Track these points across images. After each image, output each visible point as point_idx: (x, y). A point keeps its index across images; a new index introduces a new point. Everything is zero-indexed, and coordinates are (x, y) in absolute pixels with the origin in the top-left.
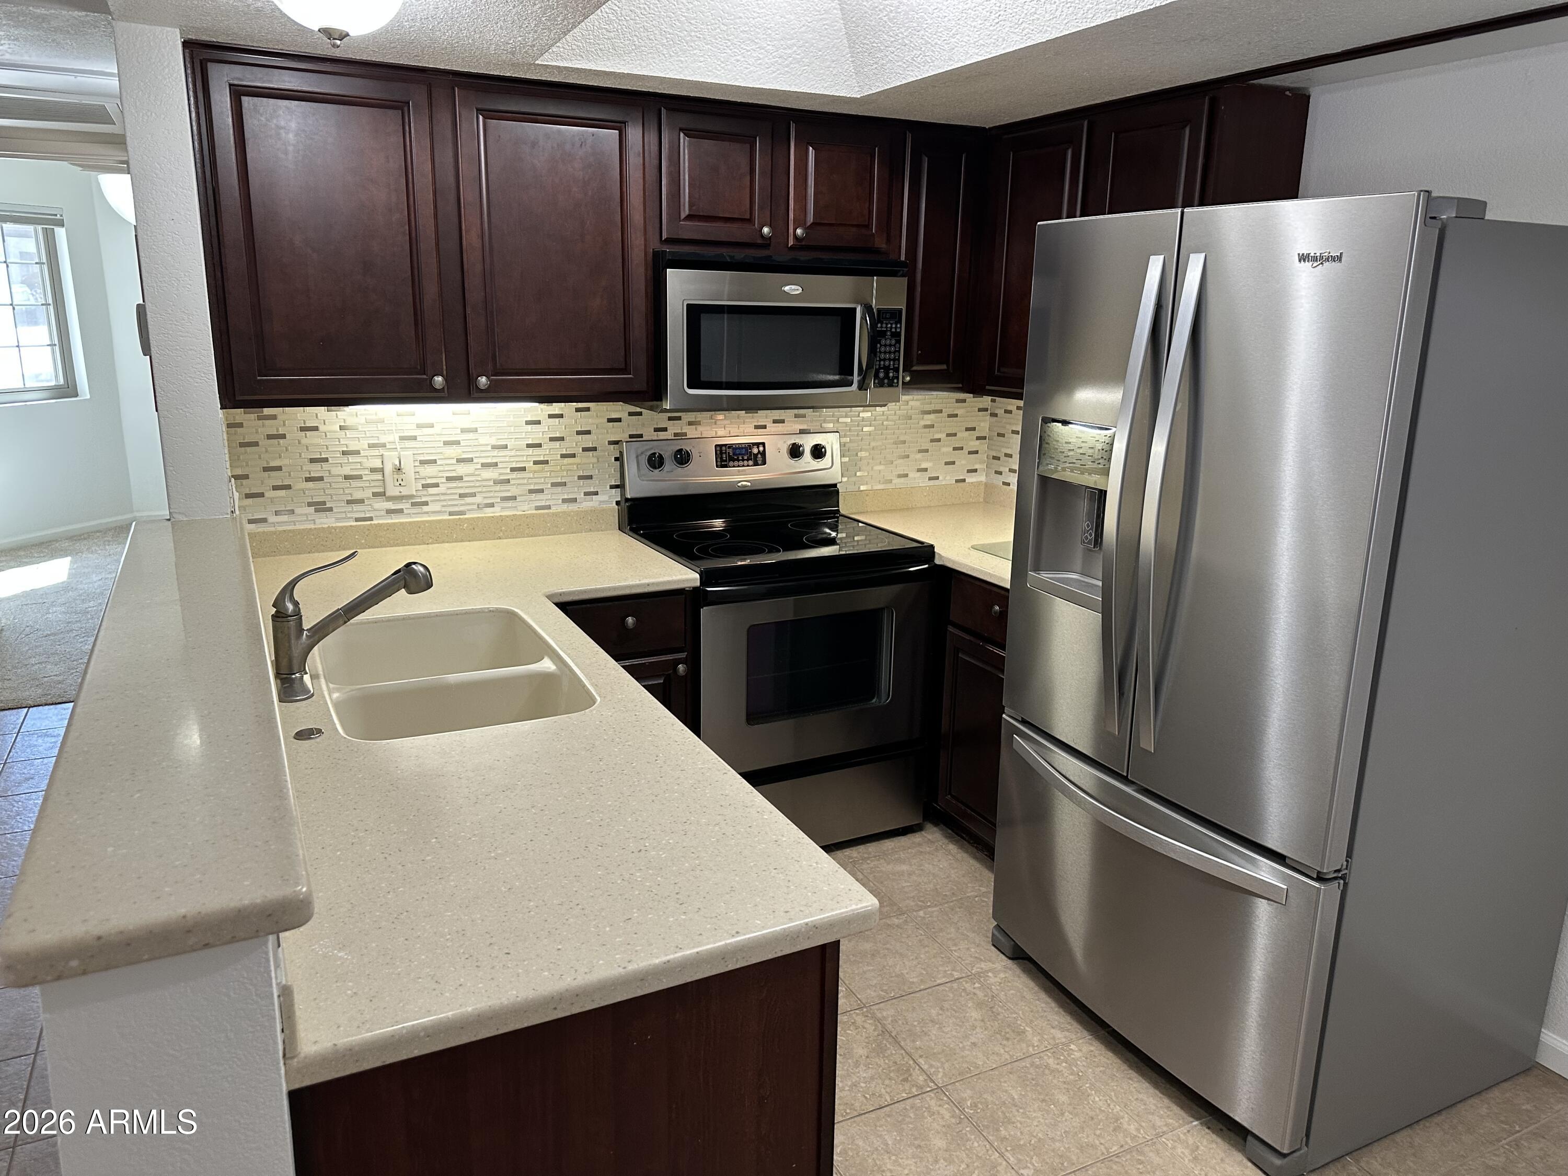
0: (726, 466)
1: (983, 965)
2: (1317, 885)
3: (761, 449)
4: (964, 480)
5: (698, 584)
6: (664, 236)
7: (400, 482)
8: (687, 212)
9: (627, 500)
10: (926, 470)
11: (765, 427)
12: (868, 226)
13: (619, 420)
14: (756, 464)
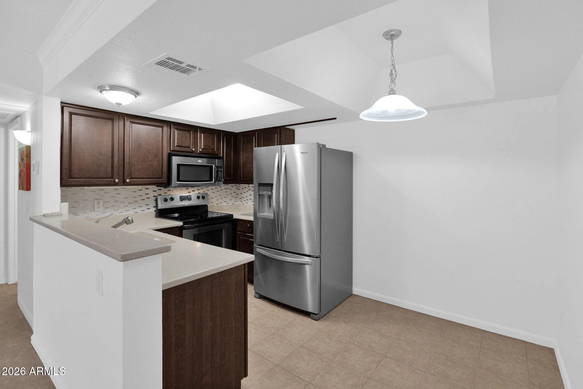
0: (182, 201)
1: (254, 301)
2: (316, 259)
3: (190, 197)
4: (234, 204)
5: (182, 225)
6: (171, 150)
7: (99, 207)
8: (176, 145)
9: (158, 210)
10: (226, 201)
11: (190, 192)
12: (214, 149)
13: (156, 191)
14: (189, 200)
